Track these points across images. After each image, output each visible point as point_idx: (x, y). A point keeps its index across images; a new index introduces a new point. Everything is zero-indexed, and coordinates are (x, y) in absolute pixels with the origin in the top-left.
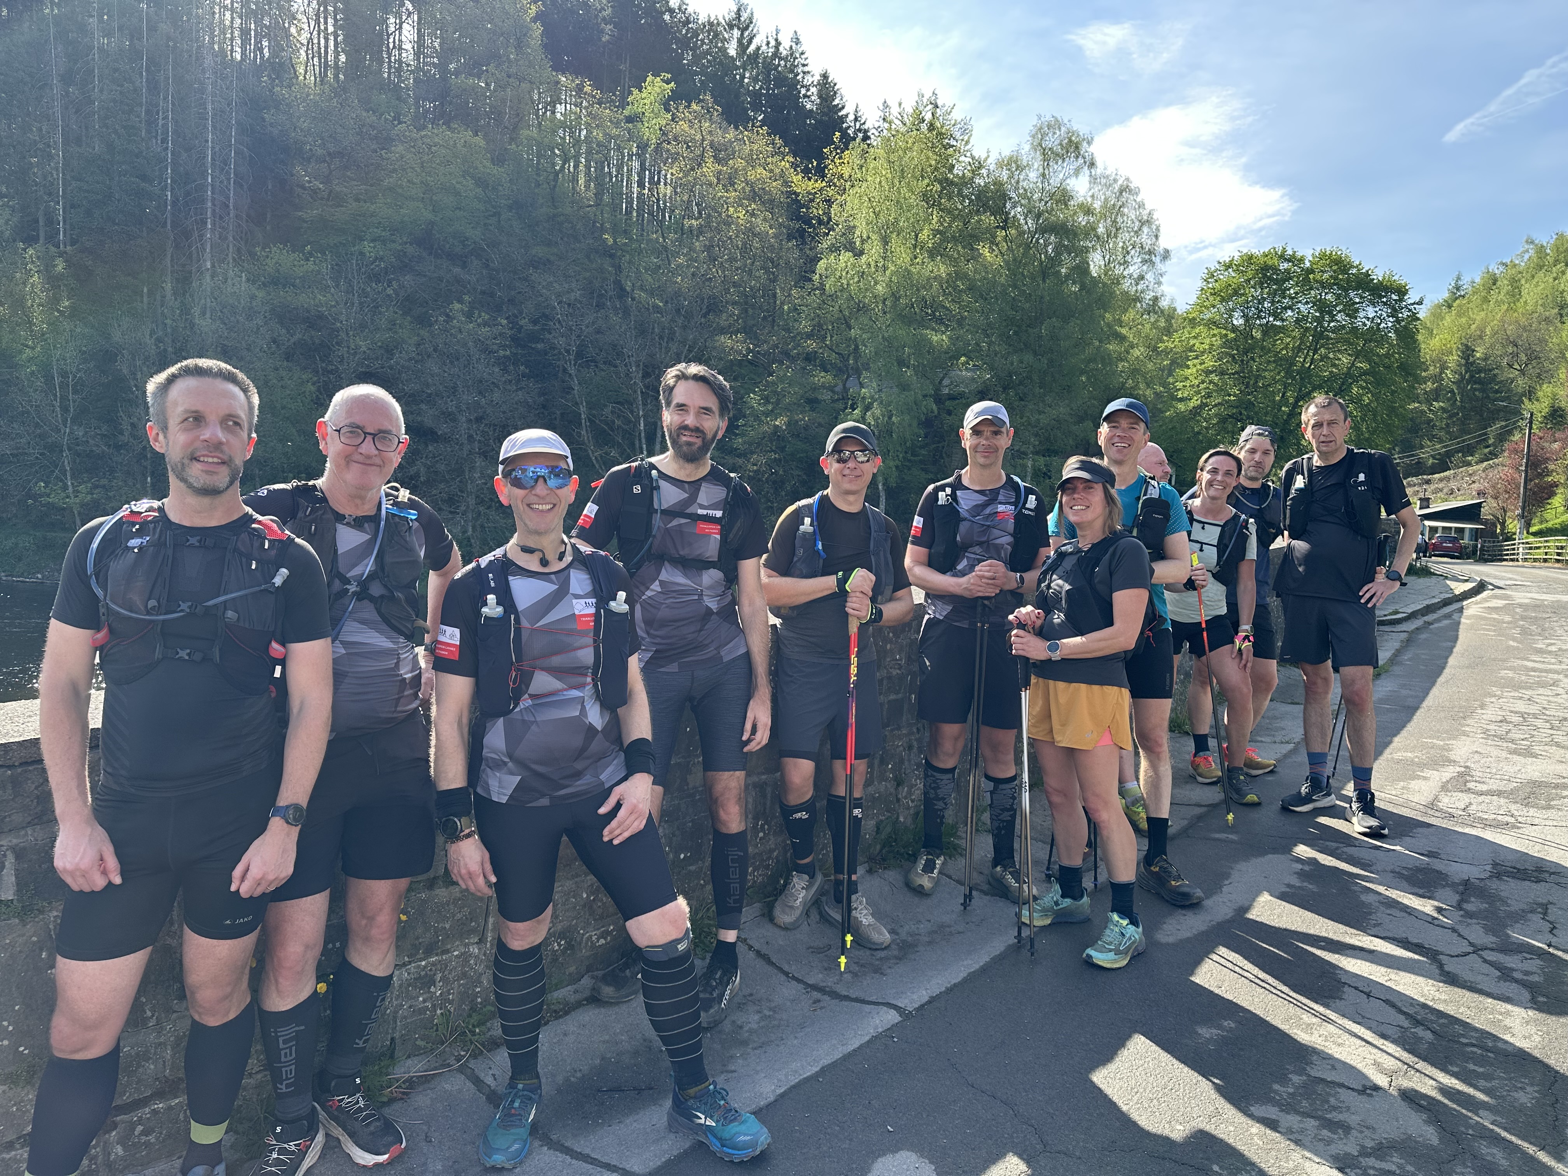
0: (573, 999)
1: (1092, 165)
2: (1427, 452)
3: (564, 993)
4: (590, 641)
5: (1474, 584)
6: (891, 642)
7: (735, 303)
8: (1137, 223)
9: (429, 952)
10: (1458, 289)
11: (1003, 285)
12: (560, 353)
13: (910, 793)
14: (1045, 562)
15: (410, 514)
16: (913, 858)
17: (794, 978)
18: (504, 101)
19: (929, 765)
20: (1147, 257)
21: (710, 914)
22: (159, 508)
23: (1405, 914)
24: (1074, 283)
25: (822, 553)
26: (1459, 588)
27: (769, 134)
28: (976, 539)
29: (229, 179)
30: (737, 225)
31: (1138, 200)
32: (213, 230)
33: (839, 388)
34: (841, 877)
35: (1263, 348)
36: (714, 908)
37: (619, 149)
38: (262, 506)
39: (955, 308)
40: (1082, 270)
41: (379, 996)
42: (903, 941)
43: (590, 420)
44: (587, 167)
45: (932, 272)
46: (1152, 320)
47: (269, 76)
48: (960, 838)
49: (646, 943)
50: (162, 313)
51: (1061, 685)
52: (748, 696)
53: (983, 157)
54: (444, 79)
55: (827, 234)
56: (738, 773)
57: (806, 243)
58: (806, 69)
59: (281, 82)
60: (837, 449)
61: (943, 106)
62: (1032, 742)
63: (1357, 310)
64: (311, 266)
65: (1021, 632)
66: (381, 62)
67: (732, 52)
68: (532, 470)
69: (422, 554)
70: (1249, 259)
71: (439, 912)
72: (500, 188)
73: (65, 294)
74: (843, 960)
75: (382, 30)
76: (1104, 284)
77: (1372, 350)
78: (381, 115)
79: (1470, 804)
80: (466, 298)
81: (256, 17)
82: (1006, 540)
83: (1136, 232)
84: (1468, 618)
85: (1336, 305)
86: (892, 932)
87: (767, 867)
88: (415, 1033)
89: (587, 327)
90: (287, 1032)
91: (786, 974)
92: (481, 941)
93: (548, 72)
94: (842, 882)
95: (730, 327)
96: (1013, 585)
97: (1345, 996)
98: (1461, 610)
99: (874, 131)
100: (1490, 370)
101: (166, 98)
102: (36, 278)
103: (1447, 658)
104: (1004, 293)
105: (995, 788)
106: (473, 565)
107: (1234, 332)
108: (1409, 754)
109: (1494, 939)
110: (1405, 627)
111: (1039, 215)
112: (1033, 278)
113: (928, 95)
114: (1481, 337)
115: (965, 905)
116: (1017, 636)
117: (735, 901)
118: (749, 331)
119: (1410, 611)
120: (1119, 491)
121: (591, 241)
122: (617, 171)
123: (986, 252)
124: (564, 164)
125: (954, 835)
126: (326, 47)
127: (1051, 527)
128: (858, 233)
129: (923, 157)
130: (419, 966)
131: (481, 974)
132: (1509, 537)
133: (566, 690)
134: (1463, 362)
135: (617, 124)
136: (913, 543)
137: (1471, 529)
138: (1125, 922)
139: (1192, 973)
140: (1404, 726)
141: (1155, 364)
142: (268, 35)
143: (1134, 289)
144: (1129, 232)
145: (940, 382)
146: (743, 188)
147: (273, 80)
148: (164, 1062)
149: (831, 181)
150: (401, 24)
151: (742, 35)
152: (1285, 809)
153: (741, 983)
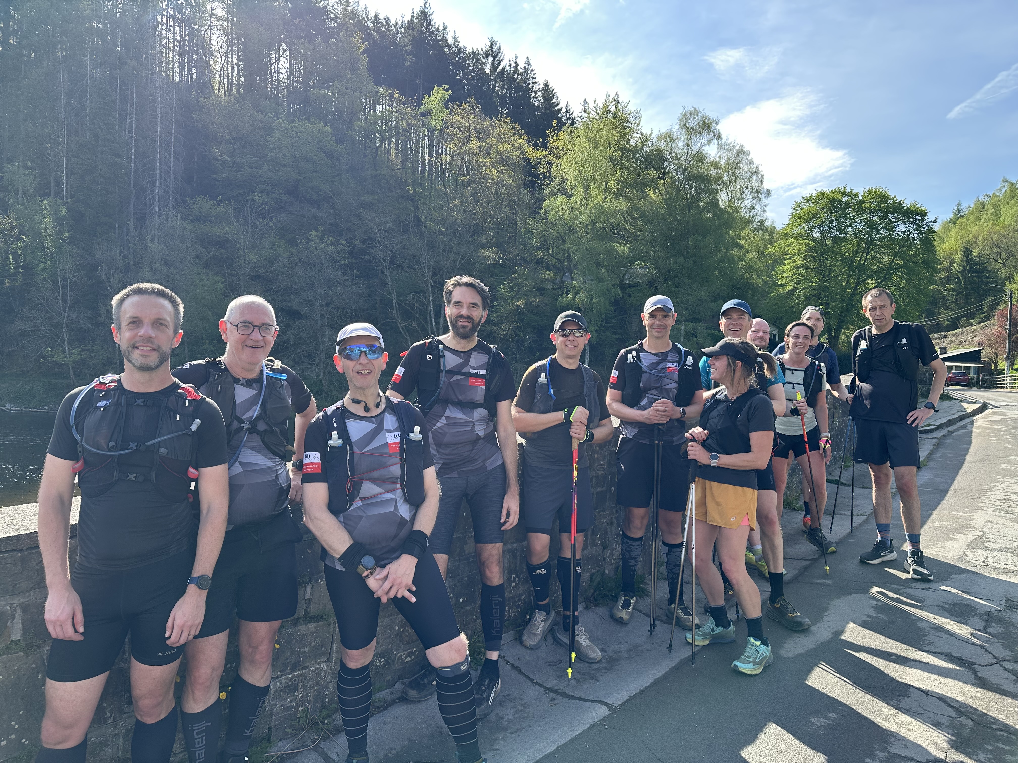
0: (389, 698)
1: (719, 137)
2: (943, 318)
3: (383, 695)
4: (398, 460)
5: (979, 405)
6: (598, 453)
7: (490, 228)
8: (749, 174)
9: (293, 669)
10: (959, 212)
11: (663, 214)
12: (379, 261)
13: (612, 554)
15: (282, 376)
16: (615, 599)
17: (538, 684)
18: (344, 104)
19: (625, 535)
20: (756, 195)
21: (480, 639)
22: (118, 380)
23: (948, 636)
24: (709, 212)
25: (553, 396)
26: (970, 408)
27: (511, 122)
28: (652, 385)
29: (170, 156)
30: (492, 179)
31: (749, 158)
32: (160, 188)
33: (558, 281)
34: (568, 613)
35: (833, 252)
36: (483, 635)
37: (416, 133)
38: (184, 377)
39: (632, 229)
40: (714, 204)
41: (260, 700)
42: (610, 657)
43: (398, 304)
44: (397, 144)
45: (617, 207)
46: (760, 235)
47: (196, 91)
48: (646, 584)
49: (440, 665)
50: (127, 240)
51: (714, 484)
52: (504, 492)
53: (649, 133)
54: (306, 91)
55: (549, 184)
56: (498, 545)
57: (536, 190)
58: (534, 80)
59: (204, 94)
60: (562, 328)
61: (623, 102)
63: (894, 227)
64: (221, 209)
65: (694, 445)
66: (266, 81)
67: (488, 71)
69: (290, 402)
70: (822, 195)
71: (301, 641)
72: (342, 158)
73: (66, 229)
74: (570, 671)
75: (267, 62)
76: (729, 213)
77: (905, 252)
78: (266, 114)
79: (988, 557)
80: (320, 228)
81: (188, 54)
82: (673, 386)
83: (748, 179)
84: (977, 428)
85: (881, 223)
86: (602, 650)
87: (518, 606)
88: (285, 724)
89: (397, 245)
90: (199, 727)
91: (532, 680)
92: (329, 660)
93: (371, 85)
94: (568, 617)
95: (488, 243)
96: (678, 415)
97: (911, 695)
98: (972, 423)
99: (578, 119)
100: (983, 264)
101: (131, 106)
102: (48, 219)
103: (965, 456)
104: (664, 219)
105: (670, 551)
106: (323, 412)
107: (814, 242)
108: (944, 523)
109: (1010, 653)
110: (935, 435)
111: (685, 170)
112: (682, 210)
113: (612, 95)
114: (976, 242)
115: (651, 631)
117: (497, 632)
118: (499, 246)
119: (938, 424)
121: (399, 191)
122: (416, 147)
123: (651, 193)
124: (382, 143)
125: (643, 582)
126: (232, 72)
128: (569, 183)
129: (609, 134)
130: (288, 678)
131: (329, 683)
132: (1000, 372)
133: (384, 493)
134: (965, 258)
135: (415, 117)
137: (975, 367)
138: (759, 643)
139: (806, 679)
140: (939, 504)
141: (763, 263)
142: (195, 66)
143: (748, 215)
144: (744, 179)
145: (623, 276)
146: (496, 156)
147: (199, 94)
148: (118, 747)
149: (551, 151)
150: (279, 57)
151: (494, 60)
152: (863, 562)
153: (501, 687)
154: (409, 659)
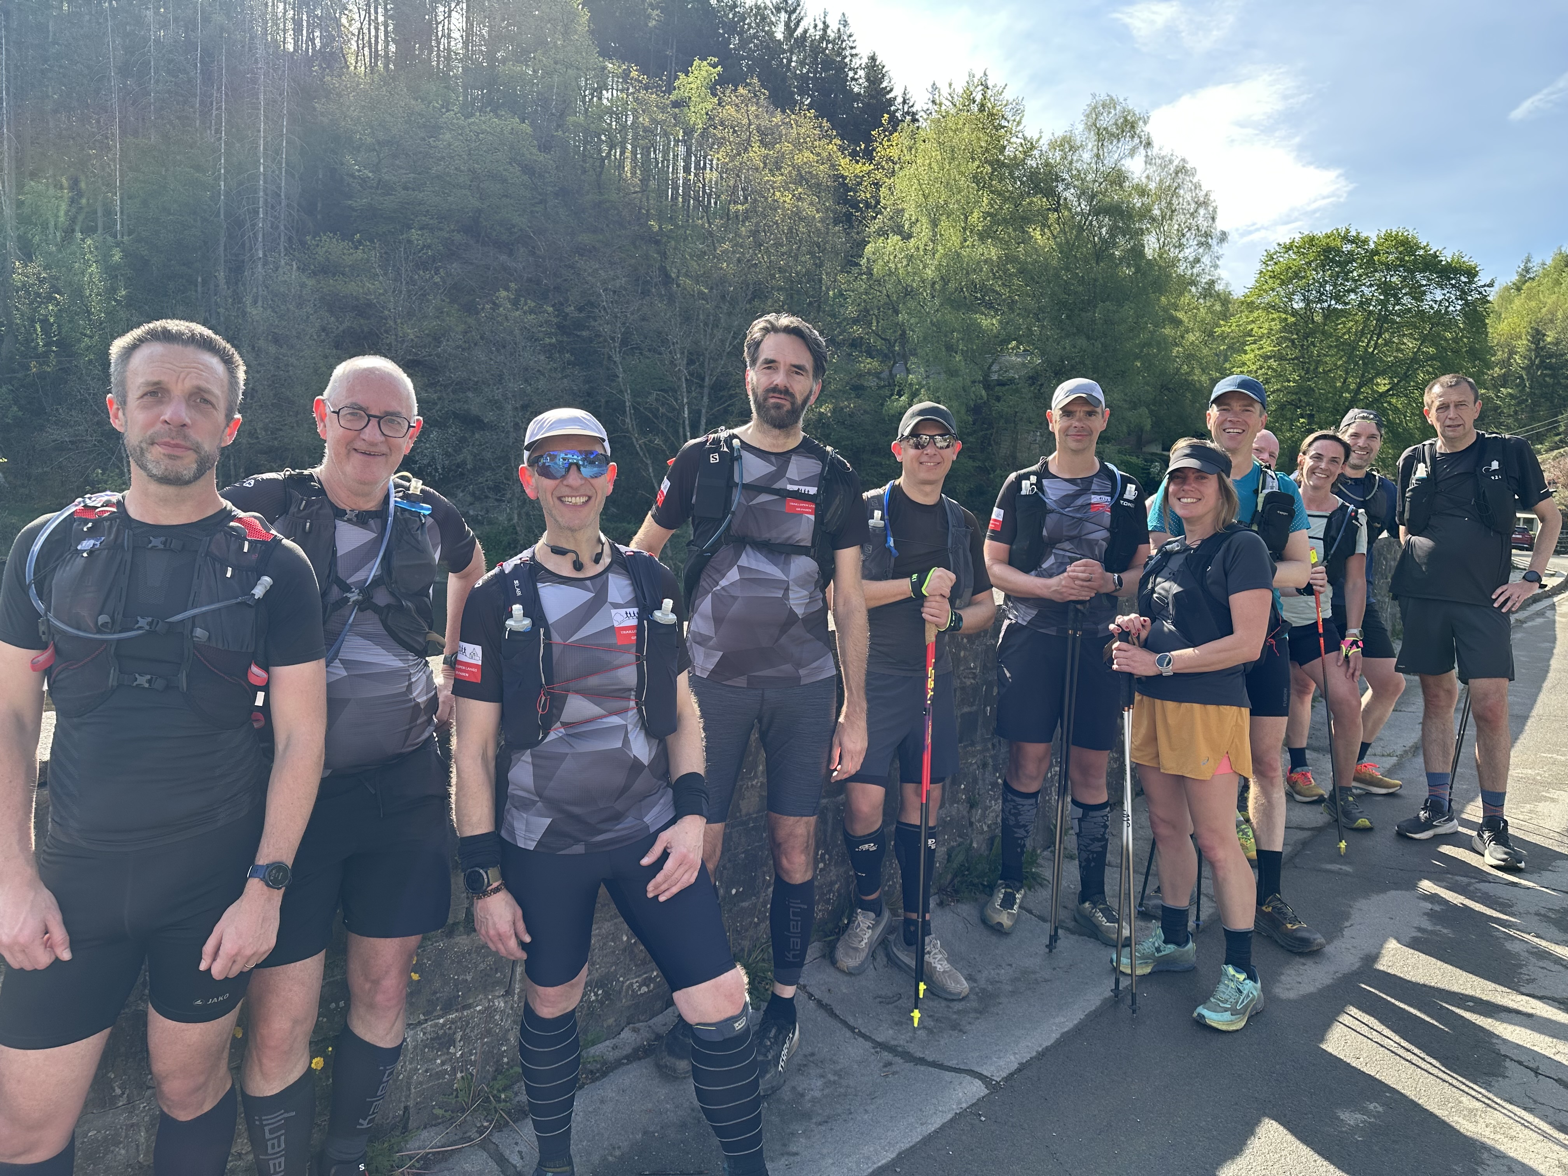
0: (611, 1056)
1: (1148, 144)
3: (602, 1050)
4: (632, 657)
5: (1561, 580)
6: (965, 649)
7: (780, 289)
8: (1193, 205)
9: (447, 1009)
10: (1527, 271)
11: (1055, 268)
12: (605, 340)
13: (985, 816)
14: (1147, 563)
15: (422, 508)
16: (990, 890)
17: (862, 1035)
18: (551, 87)
19: (1007, 787)
20: (1203, 239)
22: (119, 502)
23: (1556, 967)
24: (1128, 266)
25: (894, 551)
26: (1550, 583)
27: (816, 117)
28: (1065, 533)
29: (280, 169)
30: (783, 208)
31: (1194, 181)
32: (264, 220)
33: (885, 375)
34: (914, 916)
35: (1324, 333)
37: (666, 134)
38: (244, 501)
39: (1005, 291)
40: (1137, 252)
41: (386, 1069)
42: (983, 990)
43: (634, 408)
44: (634, 153)
45: (982, 255)
46: (1208, 304)
47: (320, 65)
49: (697, 1020)
50: (216, 303)
51: (1170, 705)
53: (1035, 138)
54: (492, 66)
55: (875, 218)
56: (807, 818)
57: (853, 228)
58: (854, 52)
59: (332, 71)
60: (914, 433)
61: (995, 87)
62: (1135, 768)
63: (1424, 293)
64: (359, 254)
65: (1124, 645)
66: (429, 51)
67: (779, 36)
68: (562, 457)
69: (437, 556)
70: (1311, 241)
71: (460, 962)
72: (547, 175)
73: (122, 284)
74: (916, 1014)
75: (430, 21)
76: (1160, 267)
77: (1439, 334)
78: (430, 103)
80: (512, 285)
81: (308, 8)
82: (1100, 535)
83: (1192, 214)
85: (1402, 288)
86: (970, 978)
87: (828, 901)
88: (432, 1101)
89: (632, 314)
90: (278, 1118)
91: (852, 1029)
92: (508, 992)
93: (595, 59)
94: (914, 922)
96: (1110, 588)
97: (1509, 1073)
98: (1553, 607)
99: (922, 113)
100: (1562, 355)
101: (219, 89)
102: (94, 268)
103: (1549, 660)
104: (1057, 276)
105: (1084, 815)
106: (496, 570)
107: (1293, 316)
108: (1530, 771)
111: (1093, 196)
112: (1086, 261)
113: (979, 74)
114: (1551, 321)
115: (1051, 946)
116: (1118, 649)
117: (796, 956)
120: (1235, 481)
121: (637, 228)
122: (664, 157)
123: (1037, 234)
124: (610, 150)
125: (1034, 863)
126: (377, 37)
127: (1152, 521)
128: (907, 215)
129: (974, 138)
130: (436, 1025)
131: (508, 1031)
133: (605, 716)
134: (1533, 346)
135: (663, 109)
136: (992, 538)
138: (1242, 977)
139: (1322, 1039)
140: (1518, 739)
141: (1211, 349)
142: (319, 25)
143: (1189, 272)
144: (1184, 214)
145: (989, 368)
146: (790, 172)
147: (324, 69)
148: (138, 1146)
149: (879, 164)
150: (450, 11)
151: (789, 17)
152: (1401, 835)
153: (800, 1039)
154: (644, 989)
